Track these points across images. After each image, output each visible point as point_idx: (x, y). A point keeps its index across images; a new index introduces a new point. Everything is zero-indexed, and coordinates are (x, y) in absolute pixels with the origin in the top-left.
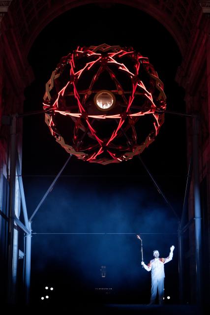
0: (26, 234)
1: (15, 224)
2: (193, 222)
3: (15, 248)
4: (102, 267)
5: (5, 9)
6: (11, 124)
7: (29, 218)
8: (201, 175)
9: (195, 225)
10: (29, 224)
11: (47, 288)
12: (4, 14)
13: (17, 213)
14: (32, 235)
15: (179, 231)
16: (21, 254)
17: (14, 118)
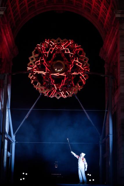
0: (12, 142)
1: (6, 137)
2: (108, 137)
3: (6, 151)
4: (56, 162)
5: (2, 13)
6: (4, 79)
7: (14, 133)
8: (113, 110)
9: (109, 139)
10: (14, 137)
11: (23, 173)
12: (1, 16)
13: (7, 130)
14: (15, 143)
15: (100, 142)
16: (9, 154)
17: (6, 75)
